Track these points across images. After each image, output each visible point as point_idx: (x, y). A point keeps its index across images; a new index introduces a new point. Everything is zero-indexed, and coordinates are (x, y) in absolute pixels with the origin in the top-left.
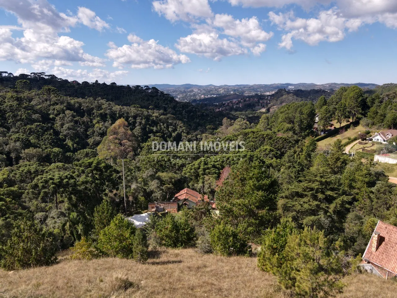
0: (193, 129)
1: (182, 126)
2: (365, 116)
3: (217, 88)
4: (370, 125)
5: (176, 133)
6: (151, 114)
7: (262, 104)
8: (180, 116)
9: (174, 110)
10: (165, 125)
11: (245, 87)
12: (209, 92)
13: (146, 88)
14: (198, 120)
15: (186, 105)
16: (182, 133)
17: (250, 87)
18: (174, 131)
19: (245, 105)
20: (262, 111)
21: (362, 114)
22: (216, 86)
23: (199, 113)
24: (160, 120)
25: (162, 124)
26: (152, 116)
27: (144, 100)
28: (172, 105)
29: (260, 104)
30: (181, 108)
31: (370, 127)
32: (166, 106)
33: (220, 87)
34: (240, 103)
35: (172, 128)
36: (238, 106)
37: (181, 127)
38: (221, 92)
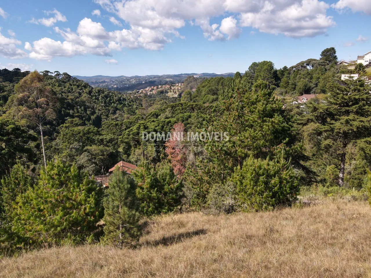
0: (112, 113)
1: (101, 109)
2: (278, 86)
3: (128, 79)
4: (284, 94)
5: (95, 115)
6: (66, 97)
7: (173, 90)
8: (96, 101)
9: (90, 95)
10: (82, 108)
11: (155, 77)
12: (121, 82)
13: (56, 73)
14: (115, 105)
15: (101, 91)
16: (102, 116)
17: (160, 77)
18: (93, 113)
19: (158, 92)
20: (174, 97)
21: (275, 85)
22: (127, 77)
23: (116, 98)
24: (76, 103)
25: (79, 107)
26: (67, 99)
27: (55, 85)
28: (87, 90)
29: (172, 91)
30: (97, 93)
31: (284, 95)
32: (81, 91)
33: (132, 78)
34: (153, 90)
35: (90, 111)
36: (151, 93)
37: (99, 110)
38: (133, 82)
